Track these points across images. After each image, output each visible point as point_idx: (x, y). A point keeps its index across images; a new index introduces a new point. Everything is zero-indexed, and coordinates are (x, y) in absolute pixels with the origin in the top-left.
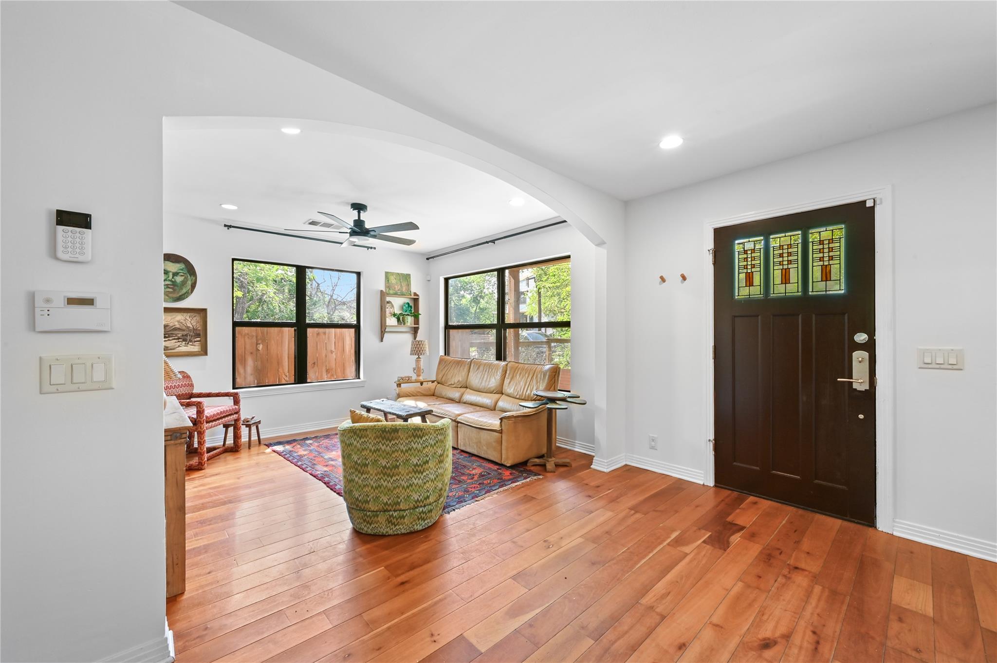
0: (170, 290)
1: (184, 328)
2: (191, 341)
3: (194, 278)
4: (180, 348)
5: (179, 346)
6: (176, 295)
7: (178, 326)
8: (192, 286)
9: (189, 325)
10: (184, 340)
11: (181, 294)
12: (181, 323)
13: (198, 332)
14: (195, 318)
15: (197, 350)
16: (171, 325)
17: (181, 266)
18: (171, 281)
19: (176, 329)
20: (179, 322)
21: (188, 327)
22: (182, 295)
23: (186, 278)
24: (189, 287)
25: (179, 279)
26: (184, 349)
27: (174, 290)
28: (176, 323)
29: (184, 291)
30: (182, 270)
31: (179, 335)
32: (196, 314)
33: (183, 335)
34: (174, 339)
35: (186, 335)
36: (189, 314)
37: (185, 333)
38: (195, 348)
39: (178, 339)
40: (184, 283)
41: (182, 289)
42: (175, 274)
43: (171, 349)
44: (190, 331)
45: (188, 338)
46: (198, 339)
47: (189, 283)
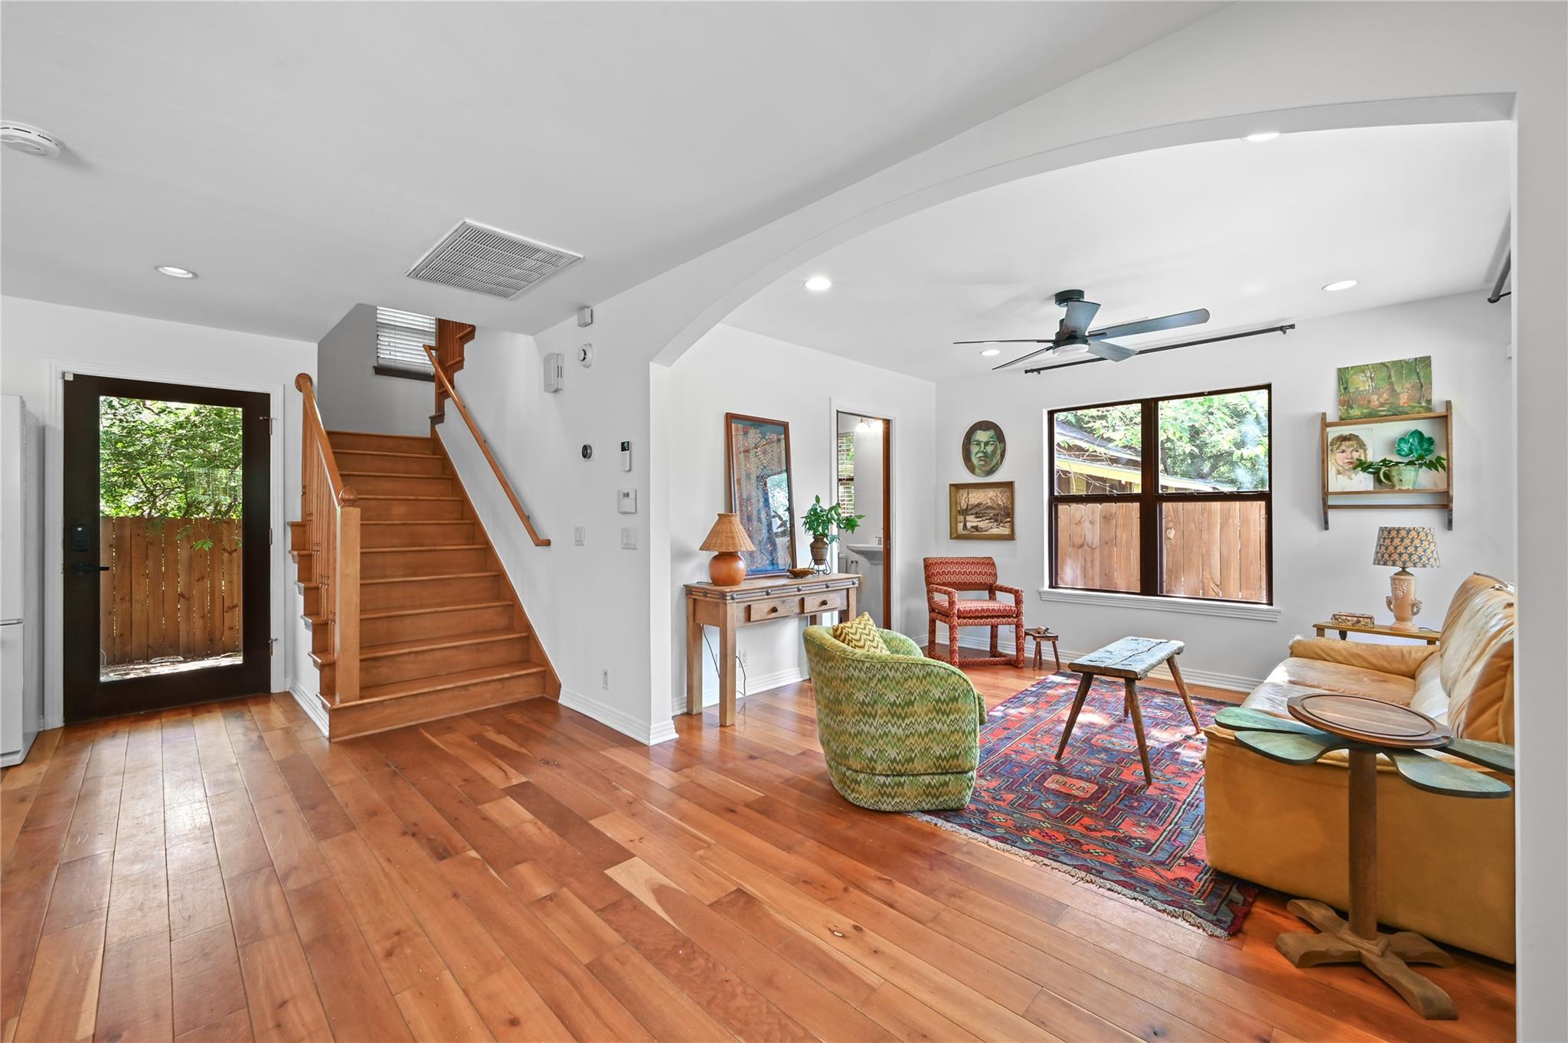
0: (983, 463)
1: (995, 506)
2: (1002, 522)
3: (1003, 446)
4: (992, 530)
5: (992, 528)
6: (987, 468)
7: (990, 504)
8: (1001, 454)
9: (1000, 503)
10: (996, 521)
11: (991, 466)
12: (993, 500)
13: (1008, 511)
14: (1005, 494)
15: (1007, 533)
16: (984, 502)
17: (991, 433)
18: (983, 452)
19: (988, 508)
20: (990, 499)
21: (999, 505)
22: (994, 466)
23: (996, 447)
24: (999, 457)
25: (990, 449)
26: (995, 531)
27: (986, 462)
28: (989, 501)
29: (995, 462)
30: (992, 437)
31: (991, 515)
32: (1006, 489)
33: (994, 515)
34: (987, 519)
35: (997, 515)
36: (1000, 489)
37: (996, 512)
38: (1004, 531)
39: (991, 519)
40: (994, 452)
41: (992, 460)
42: (987, 444)
43: (985, 531)
44: (1001, 509)
45: (999, 518)
46: (1009, 519)
47: (999, 452)
